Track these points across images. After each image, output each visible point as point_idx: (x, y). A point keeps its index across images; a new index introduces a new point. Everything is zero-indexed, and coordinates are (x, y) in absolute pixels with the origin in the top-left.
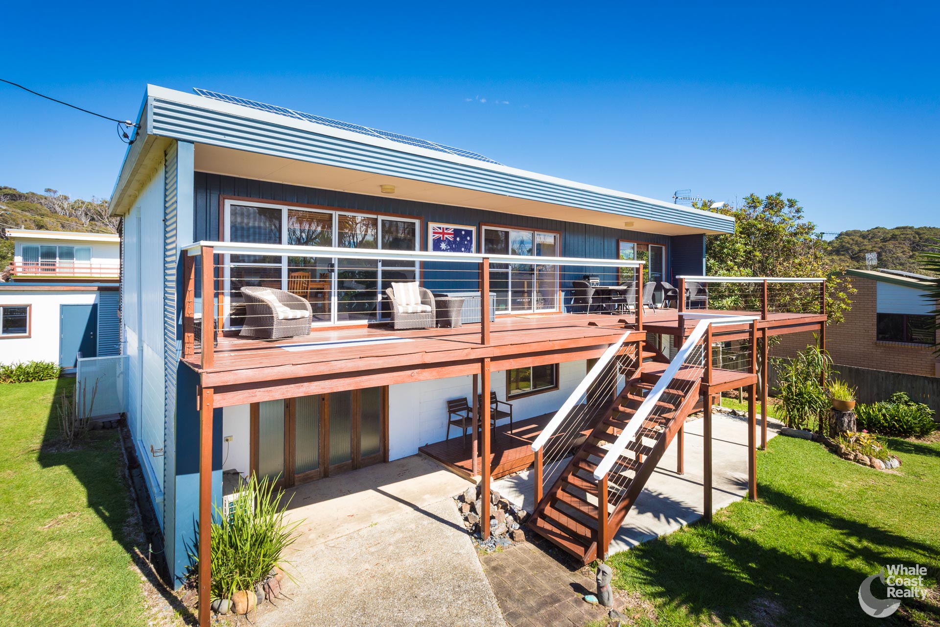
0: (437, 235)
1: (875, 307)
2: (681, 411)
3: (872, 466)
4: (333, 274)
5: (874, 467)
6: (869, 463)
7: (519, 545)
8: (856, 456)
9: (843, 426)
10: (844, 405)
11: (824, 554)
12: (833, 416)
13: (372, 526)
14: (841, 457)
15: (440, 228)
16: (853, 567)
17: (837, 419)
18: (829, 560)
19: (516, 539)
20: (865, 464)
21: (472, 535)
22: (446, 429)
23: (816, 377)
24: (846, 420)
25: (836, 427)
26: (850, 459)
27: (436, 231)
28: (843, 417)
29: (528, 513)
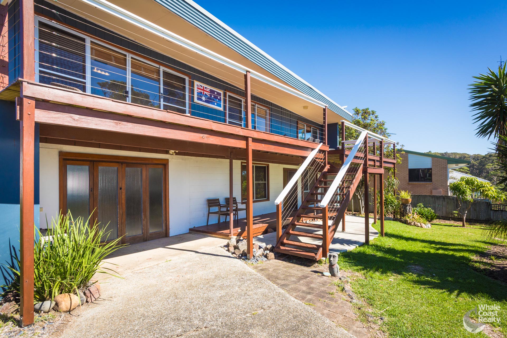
0: (200, 90)
1: (408, 166)
2: (356, 180)
3: (421, 227)
4: (128, 98)
5: (422, 227)
6: (420, 226)
7: (271, 261)
8: (414, 223)
9: (407, 211)
10: (407, 200)
11: (426, 250)
12: (402, 207)
13: (167, 262)
14: (408, 224)
15: (201, 86)
16: (440, 253)
17: (404, 208)
18: (429, 252)
19: (269, 258)
20: (419, 226)
21: (241, 258)
22: (206, 218)
23: (392, 192)
24: (408, 208)
25: (403, 213)
26: (412, 225)
27: (199, 87)
28: (407, 207)
29: (272, 246)
